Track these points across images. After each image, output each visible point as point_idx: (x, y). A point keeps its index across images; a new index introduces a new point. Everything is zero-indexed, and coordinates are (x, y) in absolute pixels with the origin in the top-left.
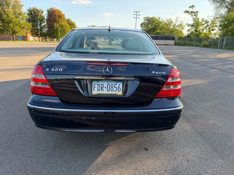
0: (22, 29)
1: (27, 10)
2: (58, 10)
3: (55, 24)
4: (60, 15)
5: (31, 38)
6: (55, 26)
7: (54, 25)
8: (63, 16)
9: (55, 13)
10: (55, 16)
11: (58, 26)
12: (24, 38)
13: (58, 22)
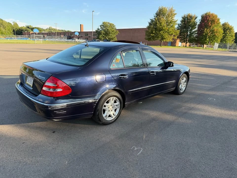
0: (169, 36)
1: (181, 17)
2: (212, 15)
3: (206, 29)
4: (213, 20)
5: (179, 44)
6: (205, 32)
7: (204, 30)
8: (216, 21)
9: (209, 18)
10: (207, 21)
11: (208, 32)
12: (173, 44)
13: (210, 27)
